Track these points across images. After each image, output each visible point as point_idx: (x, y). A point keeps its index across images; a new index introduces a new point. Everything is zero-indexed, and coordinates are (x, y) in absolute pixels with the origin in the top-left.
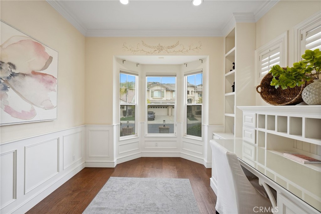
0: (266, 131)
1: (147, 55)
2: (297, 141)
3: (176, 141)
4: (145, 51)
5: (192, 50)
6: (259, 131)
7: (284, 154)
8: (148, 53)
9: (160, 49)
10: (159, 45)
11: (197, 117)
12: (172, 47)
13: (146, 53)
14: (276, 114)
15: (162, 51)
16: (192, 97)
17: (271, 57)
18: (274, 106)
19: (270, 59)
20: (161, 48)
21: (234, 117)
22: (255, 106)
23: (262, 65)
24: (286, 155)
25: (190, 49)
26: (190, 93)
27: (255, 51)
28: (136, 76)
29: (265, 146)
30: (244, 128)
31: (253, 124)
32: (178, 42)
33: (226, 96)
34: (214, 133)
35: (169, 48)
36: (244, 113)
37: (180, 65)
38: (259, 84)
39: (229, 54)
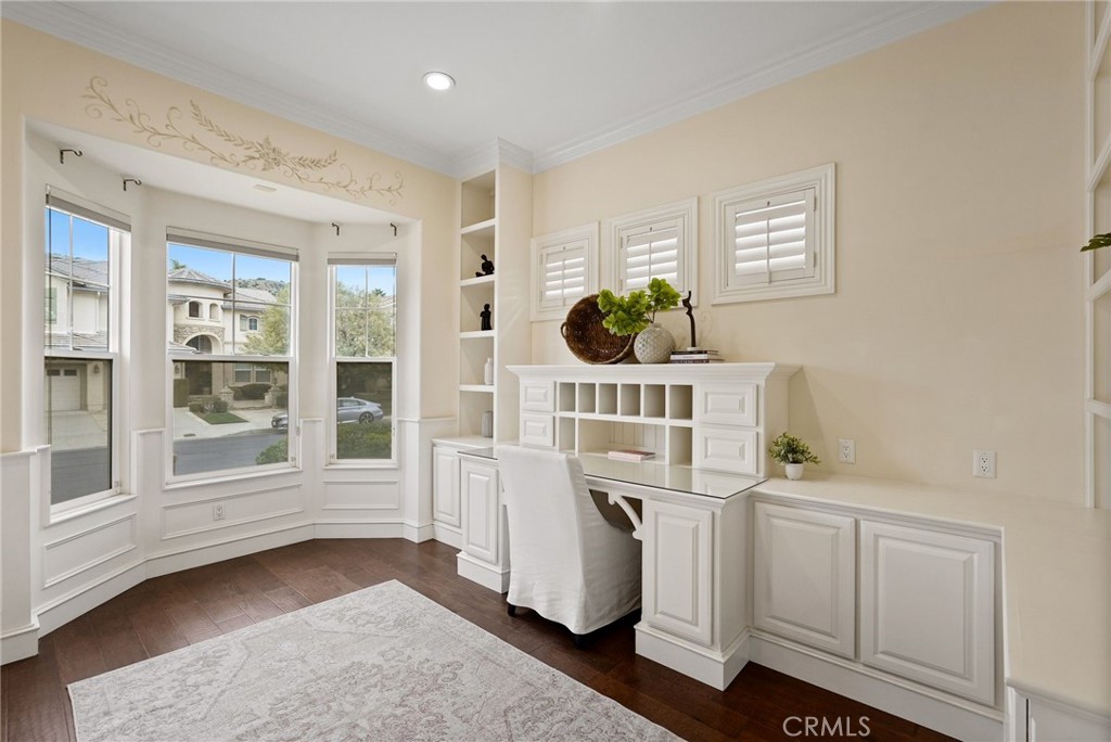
0: (577, 415)
1: (216, 165)
2: (614, 423)
3: (298, 486)
4: (205, 148)
5: (378, 191)
6: (562, 419)
7: (610, 453)
8: (218, 159)
9: (269, 158)
10: (267, 140)
11: (243, 409)
12: (315, 163)
13: (213, 158)
14: (598, 381)
15: (276, 168)
16: (211, 328)
17: (566, 262)
18: (590, 366)
19: (565, 268)
20: (272, 155)
21: (492, 393)
22: (531, 364)
23: (548, 274)
24: (612, 455)
25: (370, 188)
26: (205, 309)
27: (532, 240)
28: (114, 233)
29: (574, 448)
30: (523, 416)
31: (549, 405)
32: (335, 155)
33: (462, 340)
34: (435, 440)
35: (302, 162)
36: (523, 382)
37: (312, 226)
38: (565, 321)
39: (475, 231)
